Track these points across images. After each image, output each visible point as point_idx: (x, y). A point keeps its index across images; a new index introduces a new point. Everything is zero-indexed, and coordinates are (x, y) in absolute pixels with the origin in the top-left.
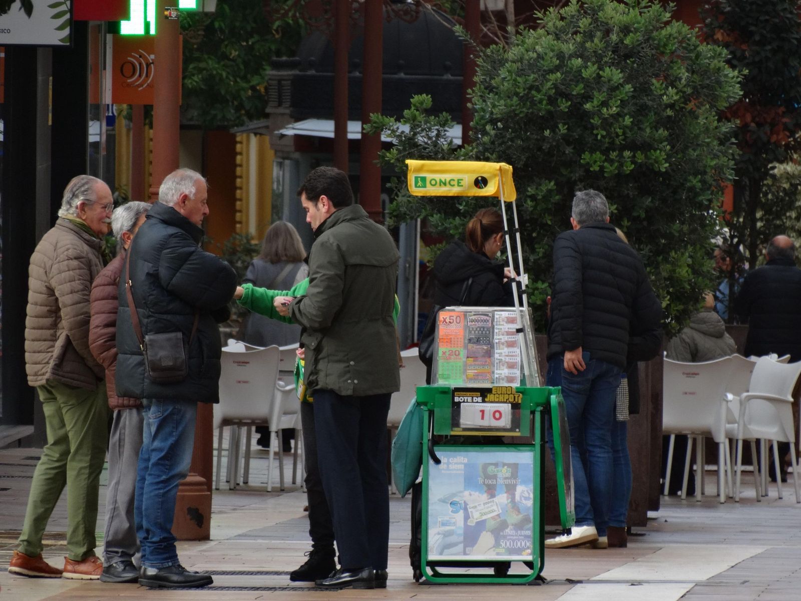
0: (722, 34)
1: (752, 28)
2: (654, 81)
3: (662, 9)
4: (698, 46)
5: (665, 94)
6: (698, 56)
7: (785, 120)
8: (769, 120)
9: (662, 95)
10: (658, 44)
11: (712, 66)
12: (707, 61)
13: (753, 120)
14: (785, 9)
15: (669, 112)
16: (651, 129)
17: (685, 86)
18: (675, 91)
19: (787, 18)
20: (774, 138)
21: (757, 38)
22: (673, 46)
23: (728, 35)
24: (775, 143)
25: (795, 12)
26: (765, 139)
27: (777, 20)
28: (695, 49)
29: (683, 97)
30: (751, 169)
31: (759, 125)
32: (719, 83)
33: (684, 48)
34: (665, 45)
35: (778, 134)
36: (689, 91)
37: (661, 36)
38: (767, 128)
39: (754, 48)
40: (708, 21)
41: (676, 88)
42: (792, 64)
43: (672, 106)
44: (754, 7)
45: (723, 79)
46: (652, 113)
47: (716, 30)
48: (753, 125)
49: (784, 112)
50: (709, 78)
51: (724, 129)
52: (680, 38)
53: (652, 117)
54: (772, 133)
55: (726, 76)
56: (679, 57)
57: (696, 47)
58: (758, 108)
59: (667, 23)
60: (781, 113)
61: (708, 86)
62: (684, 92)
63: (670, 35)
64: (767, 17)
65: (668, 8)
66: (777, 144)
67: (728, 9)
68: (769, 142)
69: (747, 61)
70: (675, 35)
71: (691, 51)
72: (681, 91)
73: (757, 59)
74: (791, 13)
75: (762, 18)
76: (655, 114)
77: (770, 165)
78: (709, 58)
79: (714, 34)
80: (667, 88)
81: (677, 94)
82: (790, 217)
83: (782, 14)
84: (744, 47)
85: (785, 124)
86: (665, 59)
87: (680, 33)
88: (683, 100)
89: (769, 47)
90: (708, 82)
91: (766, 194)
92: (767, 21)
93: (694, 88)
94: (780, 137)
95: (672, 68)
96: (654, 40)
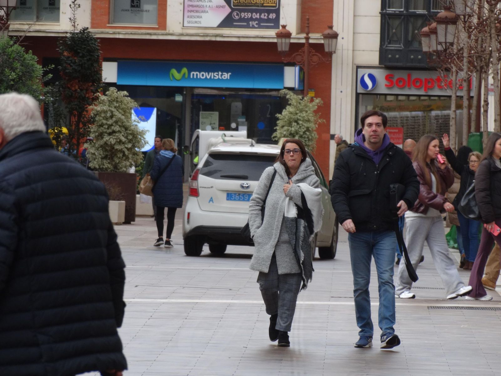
0: (67, 53)
1: (79, 51)
2: (6, 70)
3: (9, 40)
4: (24, 55)
5: (10, 75)
6: (24, 59)
7: (92, 88)
8: (85, 88)
9: (9, 75)
10: (8, 54)
11: (30, 64)
12: (28, 61)
13: (79, 88)
14: (93, 43)
15: (12, 83)
16: (4, 89)
17: (19, 72)
18: (15, 74)
19: (94, 47)
20: (87, 95)
21: (81, 55)
22: (13, 55)
23: (69, 53)
24: (87, 97)
25: (97, 44)
26: (83, 96)
27: (89, 48)
28: (23, 56)
29: (18, 76)
30: (78, 107)
31: (81, 90)
32: (33, 71)
33: (19, 56)
34: (11, 55)
35: (89, 94)
36: (21, 74)
37: (9, 51)
38: (84, 92)
39: (79, 59)
40: (61, 47)
41: (15, 73)
42: (95, 66)
43: (13, 80)
44: (80, 42)
45: (34, 69)
46: (5, 83)
47: (64, 51)
48: (79, 90)
49: (91, 85)
50: (29, 68)
51: (44, 90)
52: (17, 52)
53: (5, 84)
54: (86, 94)
55: (36, 68)
56: (17, 60)
57: (23, 55)
58: (81, 83)
59: (11, 46)
60: (90, 85)
61: (28, 72)
62: (19, 74)
63: (13, 50)
64: (85, 46)
65: (13, 39)
66: (88, 98)
67: (69, 43)
68: (85, 97)
69: (76, 64)
70: (15, 50)
71: (21, 57)
72: (17, 74)
73: (80, 63)
74: (95, 45)
75: (83, 47)
76: (6, 83)
77: (85, 106)
78: (29, 60)
79: (63, 53)
80: (11, 73)
81: (15, 75)
82: (105, 128)
83: (91, 45)
84: (75, 58)
85: (92, 90)
86: (11, 60)
87: (17, 49)
88: (18, 78)
89: (85, 59)
90: (28, 70)
91: (84, 118)
92: (85, 48)
93: (22, 72)
94: (90, 95)
95: (13, 64)
96: (6, 52)
